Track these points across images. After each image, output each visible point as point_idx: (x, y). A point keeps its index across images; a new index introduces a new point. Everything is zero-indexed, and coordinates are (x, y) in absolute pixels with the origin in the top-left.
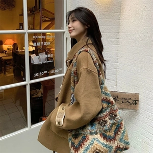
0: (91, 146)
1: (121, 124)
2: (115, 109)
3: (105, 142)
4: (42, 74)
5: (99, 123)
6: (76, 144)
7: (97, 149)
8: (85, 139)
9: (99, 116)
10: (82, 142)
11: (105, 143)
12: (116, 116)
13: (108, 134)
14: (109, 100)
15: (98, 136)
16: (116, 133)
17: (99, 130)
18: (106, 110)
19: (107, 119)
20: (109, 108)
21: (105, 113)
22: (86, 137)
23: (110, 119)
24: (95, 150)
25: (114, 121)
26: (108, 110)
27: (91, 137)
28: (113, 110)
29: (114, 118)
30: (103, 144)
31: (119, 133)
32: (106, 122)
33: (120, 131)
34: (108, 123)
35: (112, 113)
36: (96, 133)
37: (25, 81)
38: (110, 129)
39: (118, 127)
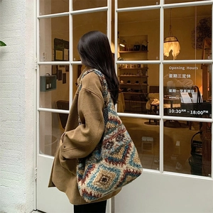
0: (97, 174)
1: (130, 145)
2: (123, 129)
7: (103, 175)
8: (91, 168)
9: (105, 138)
10: (88, 171)
12: (124, 136)
13: (114, 156)
14: (117, 119)
15: (103, 162)
16: (125, 156)
18: (112, 131)
19: (114, 140)
20: (117, 129)
21: (111, 134)
22: (92, 165)
23: (117, 141)
24: (101, 178)
25: (123, 143)
26: (116, 131)
28: (120, 131)
29: (122, 140)
31: (128, 155)
32: (112, 143)
33: (129, 153)
34: (115, 145)
35: (119, 134)
38: (116, 152)
39: (127, 149)
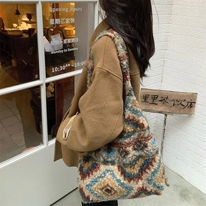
0: (100, 179)
1: (154, 159)
2: (146, 135)
3: (122, 179)
4: (63, 68)
5: (119, 151)
6: (85, 169)
7: (108, 185)
8: (95, 167)
10: (91, 170)
11: (122, 181)
12: (146, 146)
13: (128, 170)
14: (138, 121)
15: (115, 168)
16: (143, 170)
17: (117, 159)
18: (128, 136)
19: (130, 149)
20: (137, 134)
21: (126, 141)
22: (97, 164)
23: (135, 149)
24: (105, 187)
25: (143, 153)
26: (135, 136)
27: (103, 168)
28: (142, 137)
29: (142, 149)
30: (118, 181)
31: (147, 170)
33: (149, 169)
34: (130, 155)
35: (139, 142)
36: (113, 163)
37: (38, 79)
38: (132, 165)
39: (148, 163)
